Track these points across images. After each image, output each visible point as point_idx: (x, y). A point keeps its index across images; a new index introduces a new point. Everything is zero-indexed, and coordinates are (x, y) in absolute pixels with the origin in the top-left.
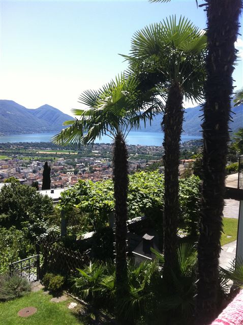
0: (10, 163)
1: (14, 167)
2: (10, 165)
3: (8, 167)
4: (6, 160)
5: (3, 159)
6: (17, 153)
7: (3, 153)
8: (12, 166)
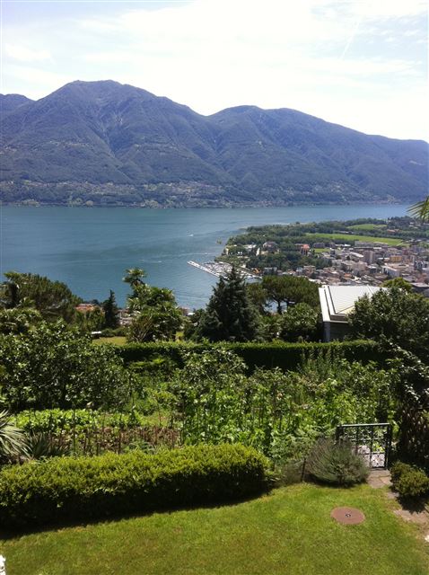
0: (406, 253)
1: (411, 262)
2: (406, 257)
3: (400, 259)
4: (399, 248)
5: (394, 244)
6: (421, 237)
7: (395, 234)
8: (409, 258)
